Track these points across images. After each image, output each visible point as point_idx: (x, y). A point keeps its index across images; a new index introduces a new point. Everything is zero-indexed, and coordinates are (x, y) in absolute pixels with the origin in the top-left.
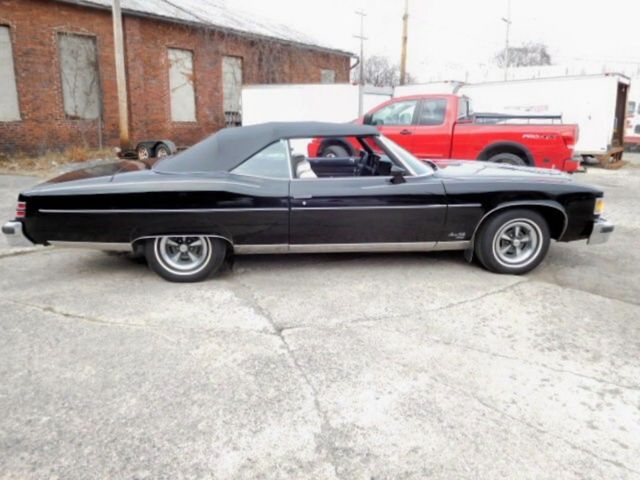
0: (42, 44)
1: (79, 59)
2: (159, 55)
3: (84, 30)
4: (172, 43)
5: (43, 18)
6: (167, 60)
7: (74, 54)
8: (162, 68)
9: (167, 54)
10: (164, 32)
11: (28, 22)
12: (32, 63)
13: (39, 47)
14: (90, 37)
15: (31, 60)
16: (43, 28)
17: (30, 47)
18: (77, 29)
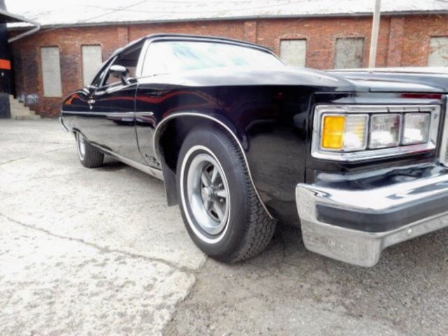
0: (324, 47)
1: (350, 55)
2: (420, 45)
3: (356, 34)
4: (436, 33)
5: (328, 30)
6: (429, 48)
7: (346, 53)
8: (422, 54)
9: (429, 42)
10: (428, 24)
11: (318, 35)
12: (316, 61)
13: (322, 50)
14: (359, 38)
15: (316, 59)
16: (328, 37)
17: (316, 50)
18: (351, 34)
